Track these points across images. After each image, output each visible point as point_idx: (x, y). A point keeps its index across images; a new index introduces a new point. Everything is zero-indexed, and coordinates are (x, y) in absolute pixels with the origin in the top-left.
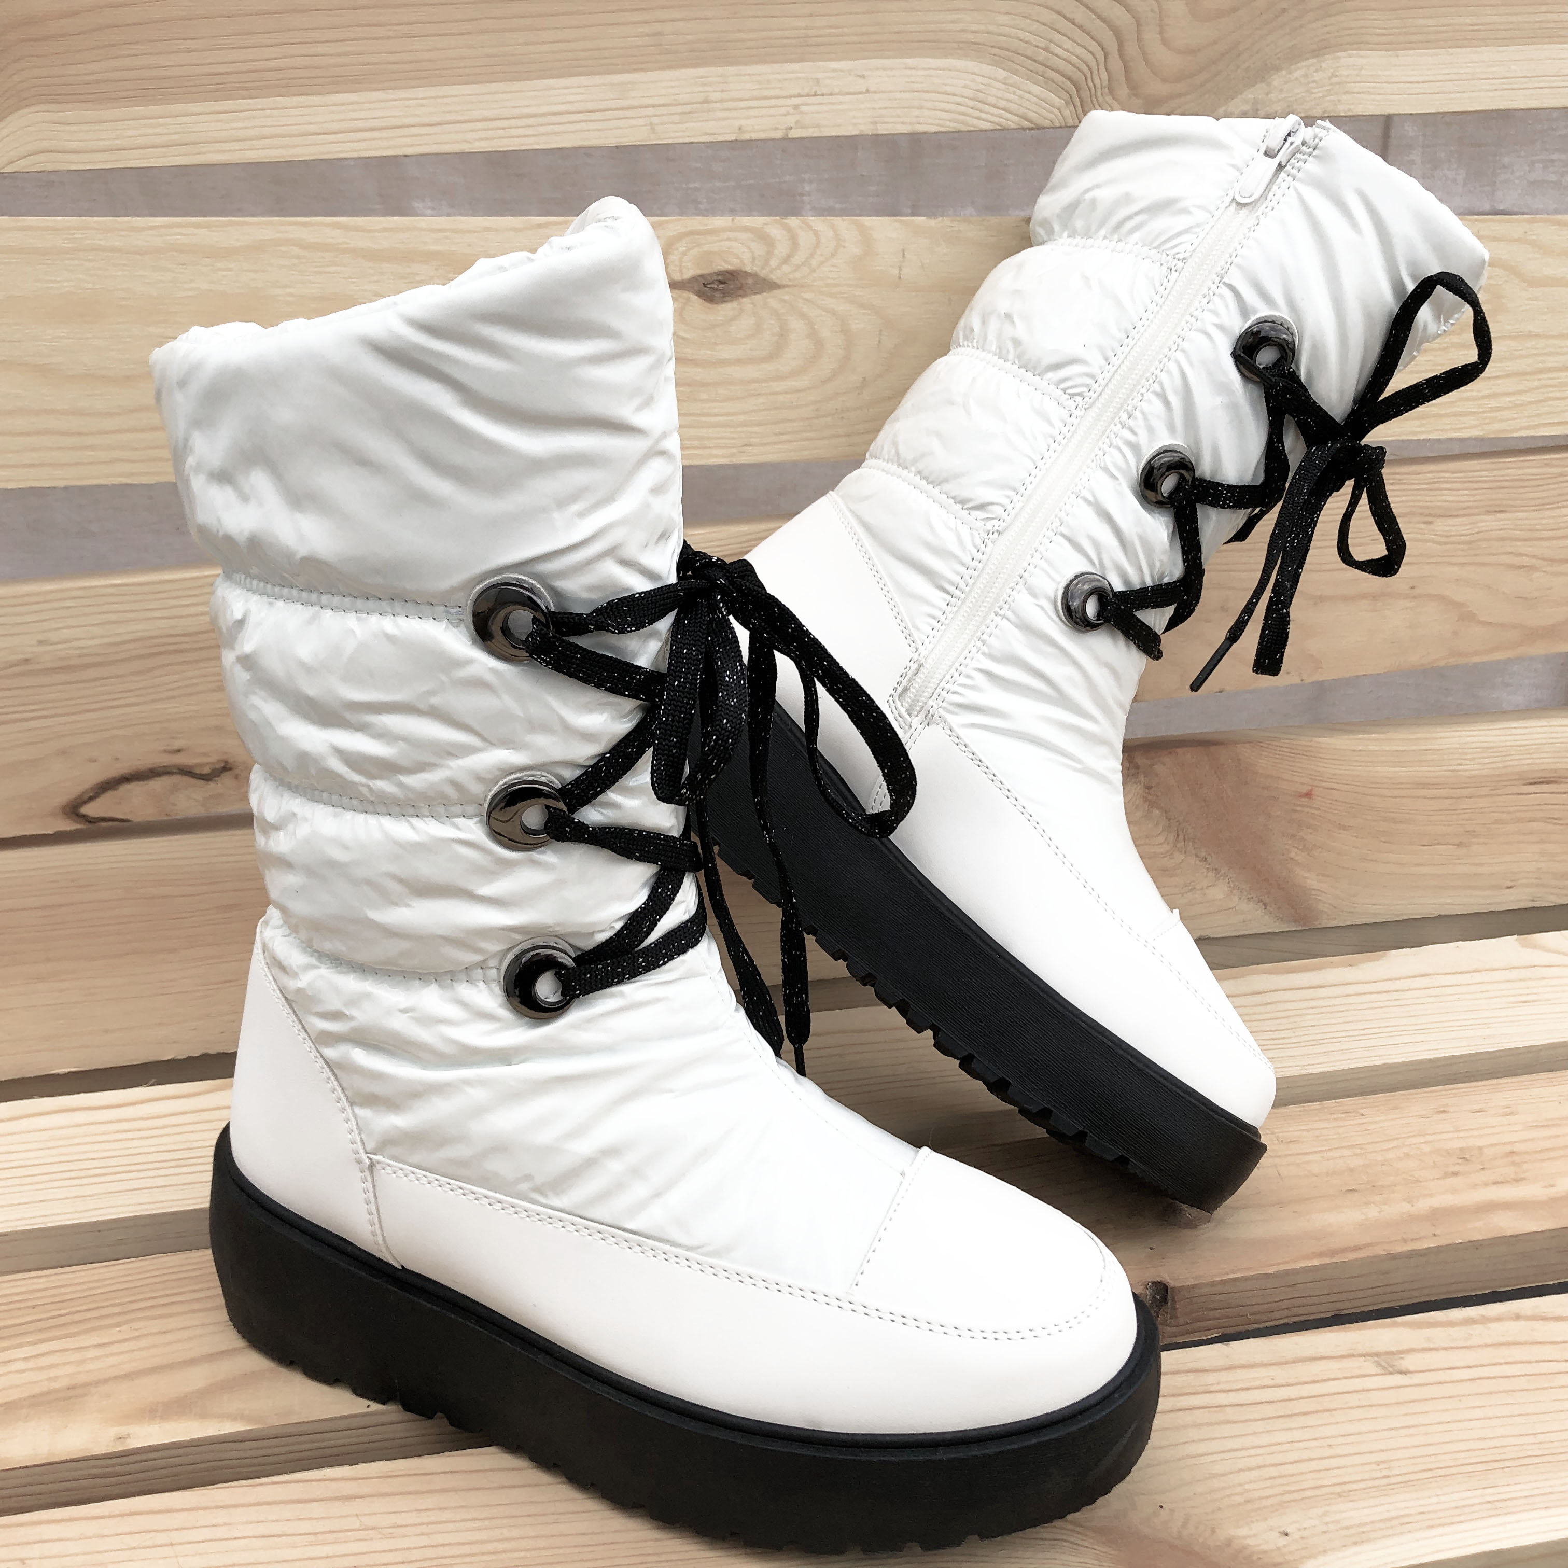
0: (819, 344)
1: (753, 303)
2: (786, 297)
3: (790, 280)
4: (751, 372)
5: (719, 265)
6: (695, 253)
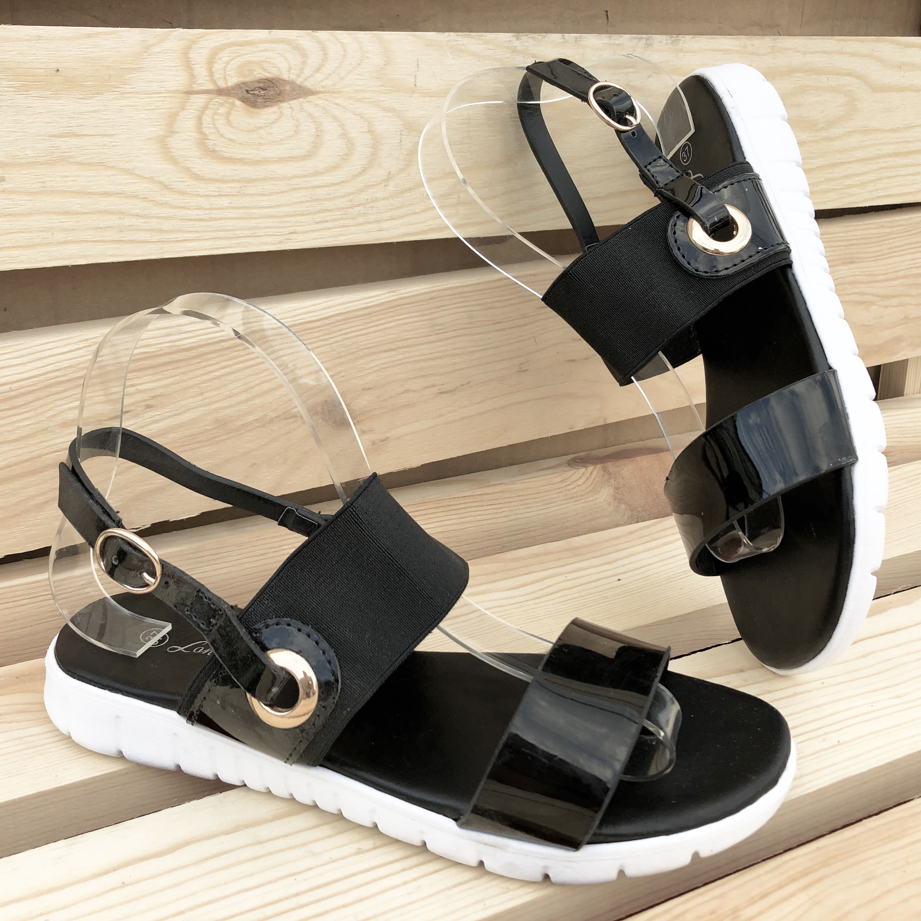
0: (350, 144)
1: (291, 108)
2: (320, 102)
3: (323, 87)
4: (292, 169)
5: (259, 74)
6: (236, 62)
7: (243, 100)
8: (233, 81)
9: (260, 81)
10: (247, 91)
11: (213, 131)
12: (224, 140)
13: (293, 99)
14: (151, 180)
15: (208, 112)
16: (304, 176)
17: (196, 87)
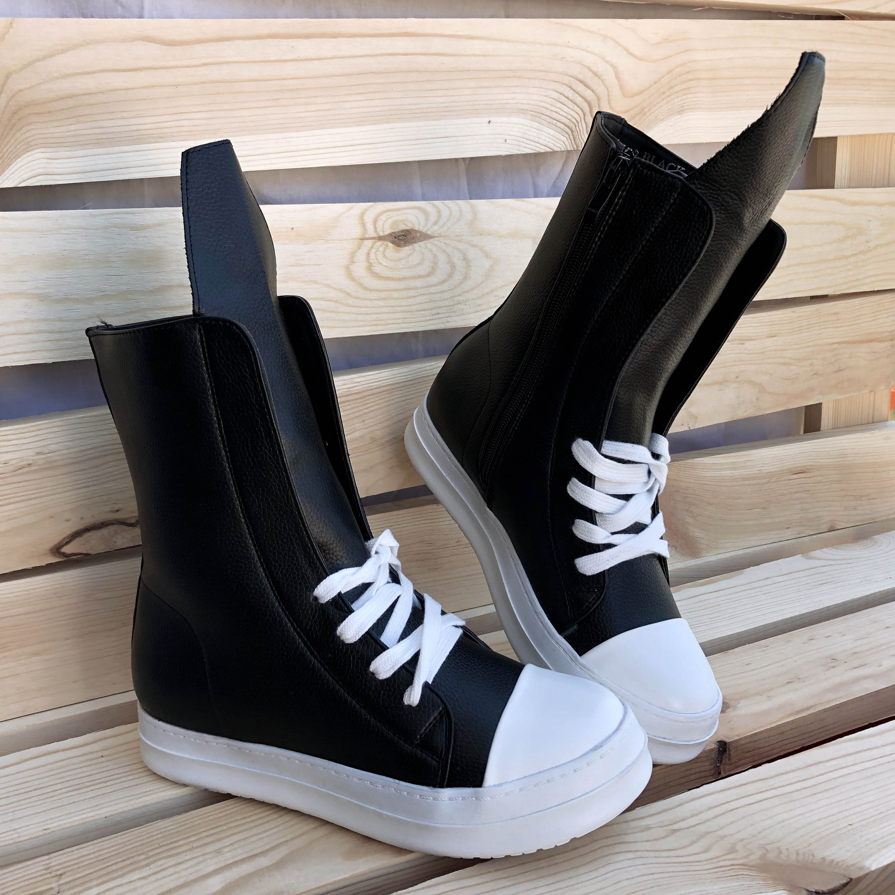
0: (453, 266)
1: (419, 246)
2: (436, 243)
3: (438, 234)
5: (402, 227)
6: (390, 221)
7: (393, 243)
8: (388, 231)
9: (402, 231)
10: (395, 237)
11: (375, 261)
12: (381, 266)
13: (421, 241)
14: (340, 290)
15: (373, 250)
16: (427, 287)
17: (367, 236)
